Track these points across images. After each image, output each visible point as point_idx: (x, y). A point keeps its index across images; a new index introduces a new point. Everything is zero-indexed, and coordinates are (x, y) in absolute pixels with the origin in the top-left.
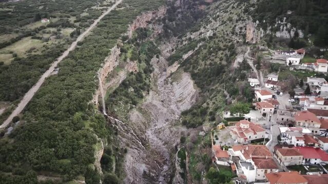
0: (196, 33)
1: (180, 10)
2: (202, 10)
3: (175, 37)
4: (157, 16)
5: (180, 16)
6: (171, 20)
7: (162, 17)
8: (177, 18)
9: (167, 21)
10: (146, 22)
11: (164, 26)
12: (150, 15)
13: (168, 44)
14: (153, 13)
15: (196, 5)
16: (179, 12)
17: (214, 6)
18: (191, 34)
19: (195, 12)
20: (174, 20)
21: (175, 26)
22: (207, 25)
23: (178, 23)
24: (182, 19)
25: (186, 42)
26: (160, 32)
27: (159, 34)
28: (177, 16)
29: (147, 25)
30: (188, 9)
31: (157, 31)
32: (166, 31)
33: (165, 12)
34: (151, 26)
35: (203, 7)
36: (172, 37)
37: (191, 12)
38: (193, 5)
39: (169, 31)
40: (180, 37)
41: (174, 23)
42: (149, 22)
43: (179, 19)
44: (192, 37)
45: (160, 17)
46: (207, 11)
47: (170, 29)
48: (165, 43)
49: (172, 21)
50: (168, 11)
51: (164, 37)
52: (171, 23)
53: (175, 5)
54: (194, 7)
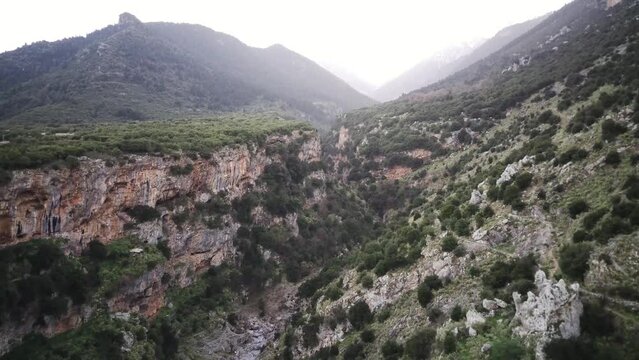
0: (399, 275)
1: (319, 175)
2: (397, 182)
3: (293, 279)
4: (205, 188)
5: (319, 196)
6: (277, 208)
7: (237, 193)
8: (309, 204)
9: (258, 211)
10: (127, 210)
11: (242, 233)
12: (153, 180)
13: (253, 320)
14: (175, 171)
15: (376, 167)
16: (316, 184)
17: (441, 167)
18: (368, 285)
19: (373, 188)
20: (292, 208)
21: (296, 233)
22: (466, 232)
23: (310, 220)
24: (330, 207)
25: (338, 335)
26: (217, 261)
27: (213, 272)
28: (310, 195)
29: (128, 226)
30: (350, 179)
31: (200, 257)
32: (250, 257)
33: (253, 176)
34: (151, 232)
35: (400, 173)
36: (277, 280)
37: (362, 189)
38: (367, 167)
39: (267, 254)
40: (309, 291)
41: (292, 219)
42: (143, 214)
43: (316, 207)
44: (374, 300)
45: (222, 194)
46: (416, 183)
47: (269, 244)
48: (232, 320)
49: (282, 213)
50: (270, 175)
51: (236, 288)
52: (277, 220)
53: (301, 156)
54: (369, 176)
